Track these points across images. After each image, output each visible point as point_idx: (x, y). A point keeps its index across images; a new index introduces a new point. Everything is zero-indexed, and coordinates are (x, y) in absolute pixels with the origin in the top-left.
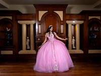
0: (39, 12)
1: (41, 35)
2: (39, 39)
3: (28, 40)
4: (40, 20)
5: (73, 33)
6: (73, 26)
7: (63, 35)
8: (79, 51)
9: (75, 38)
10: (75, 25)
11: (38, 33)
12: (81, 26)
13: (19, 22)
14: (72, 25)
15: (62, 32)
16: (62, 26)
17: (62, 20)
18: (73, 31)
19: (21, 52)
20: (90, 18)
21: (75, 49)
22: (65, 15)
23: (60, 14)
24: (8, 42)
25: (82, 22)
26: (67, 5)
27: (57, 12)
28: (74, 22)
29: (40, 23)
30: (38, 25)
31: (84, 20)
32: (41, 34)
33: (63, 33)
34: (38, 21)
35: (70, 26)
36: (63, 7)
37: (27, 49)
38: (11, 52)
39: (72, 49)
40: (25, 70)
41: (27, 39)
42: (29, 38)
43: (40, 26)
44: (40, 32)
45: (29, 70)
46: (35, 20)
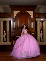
0: (14, 11)
2: (13, 33)
5: (41, 28)
10: (42, 22)
14: (41, 22)
16: (32, 23)
18: (41, 27)
21: (43, 41)
22: (34, 14)
23: (31, 13)
27: (28, 12)
28: (42, 19)
29: (15, 20)
30: (13, 22)
32: (15, 29)
33: (33, 29)
34: (13, 19)
35: (38, 23)
37: (4, 41)
39: (41, 41)
41: (4, 33)
42: (6, 32)
43: (14, 22)
44: (14, 27)
46: (11, 18)
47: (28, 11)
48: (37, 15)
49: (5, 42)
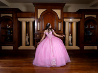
0: (39, 10)
1: (39, 32)
2: (38, 36)
3: (28, 37)
4: (39, 17)
6: (70, 24)
7: (61, 32)
8: (75, 47)
9: (72, 35)
10: (72, 23)
11: (37, 30)
12: (78, 24)
13: (19, 19)
15: (60, 29)
16: (60, 24)
17: (60, 18)
18: (70, 29)
19: (20, 48)
20: (86, 16)
21: (72, 45)
22: (62, 13)
23: (58, 12)
24: (9, 38)
25: (78, 20)
26: (65, 4)
28: (71, 20)
29: (39, 21)
30: (37, 22)
31: (81, 18)
32: (39, 30)
33: (60, 31)
34: (37, 19)
35: (67, 24)
36: (60, 6)
37: (26, 45)
38: (11, 48)
39: (69, 45)
40: (24, 64)
42: (29, 35)
43: (39, 23)
45: (28, 64)
46: (34, 18)
47: (55, 10)
48: (66, 14)
49: (28, 46)
